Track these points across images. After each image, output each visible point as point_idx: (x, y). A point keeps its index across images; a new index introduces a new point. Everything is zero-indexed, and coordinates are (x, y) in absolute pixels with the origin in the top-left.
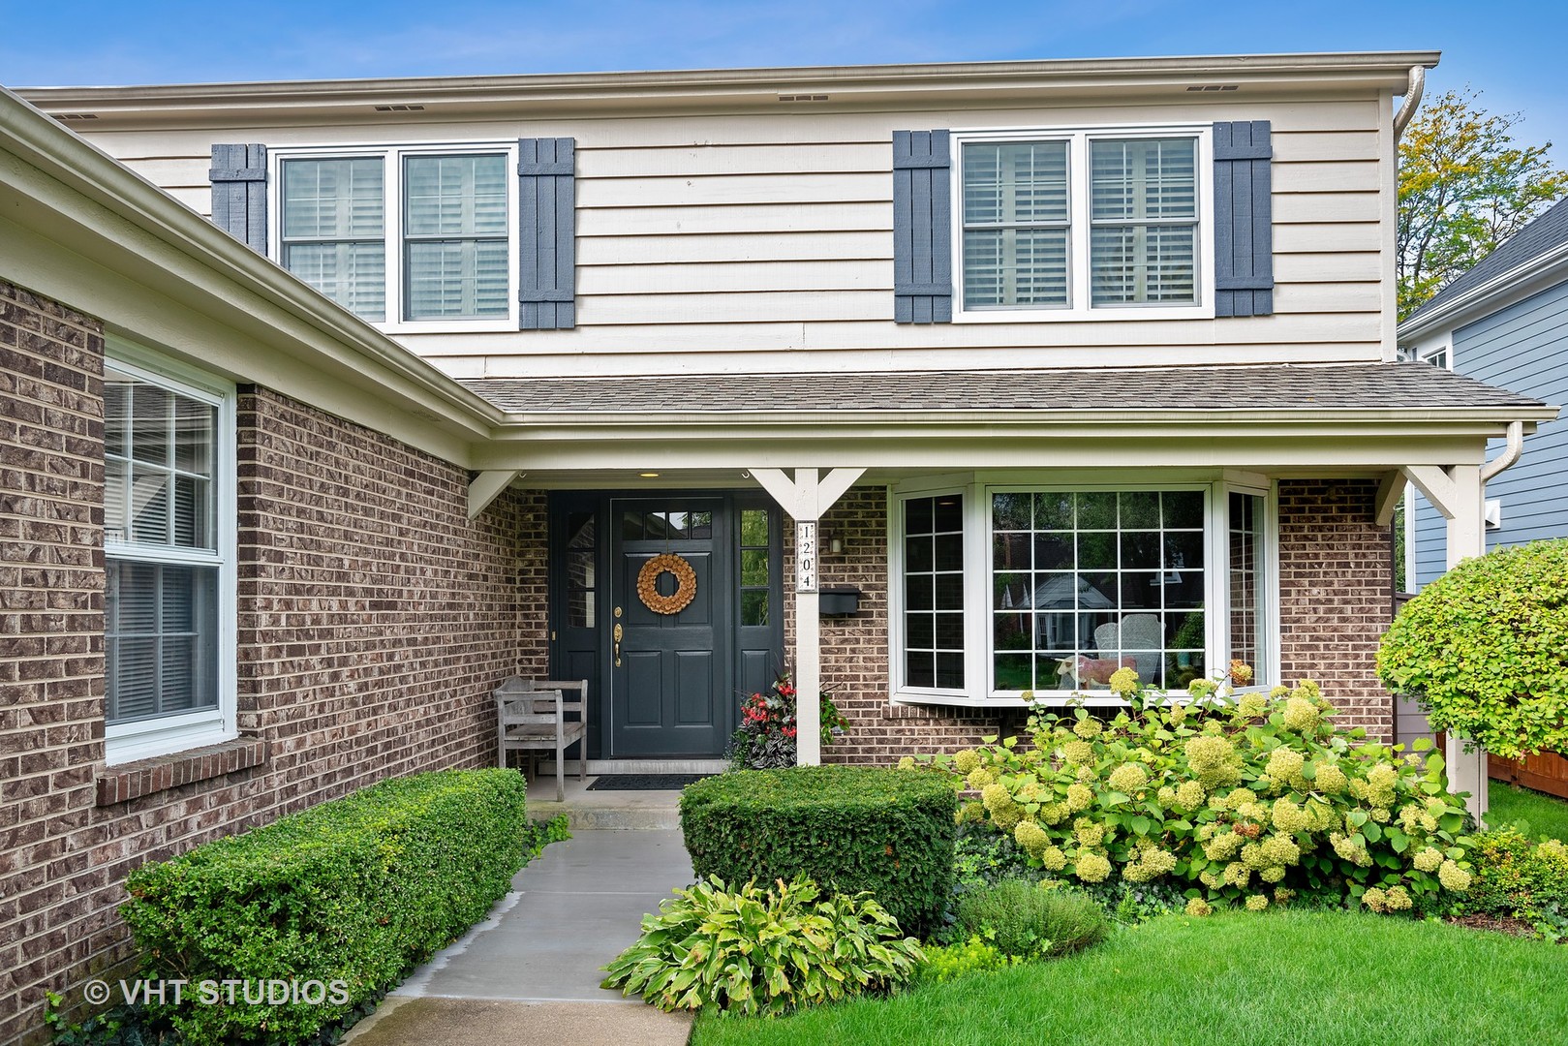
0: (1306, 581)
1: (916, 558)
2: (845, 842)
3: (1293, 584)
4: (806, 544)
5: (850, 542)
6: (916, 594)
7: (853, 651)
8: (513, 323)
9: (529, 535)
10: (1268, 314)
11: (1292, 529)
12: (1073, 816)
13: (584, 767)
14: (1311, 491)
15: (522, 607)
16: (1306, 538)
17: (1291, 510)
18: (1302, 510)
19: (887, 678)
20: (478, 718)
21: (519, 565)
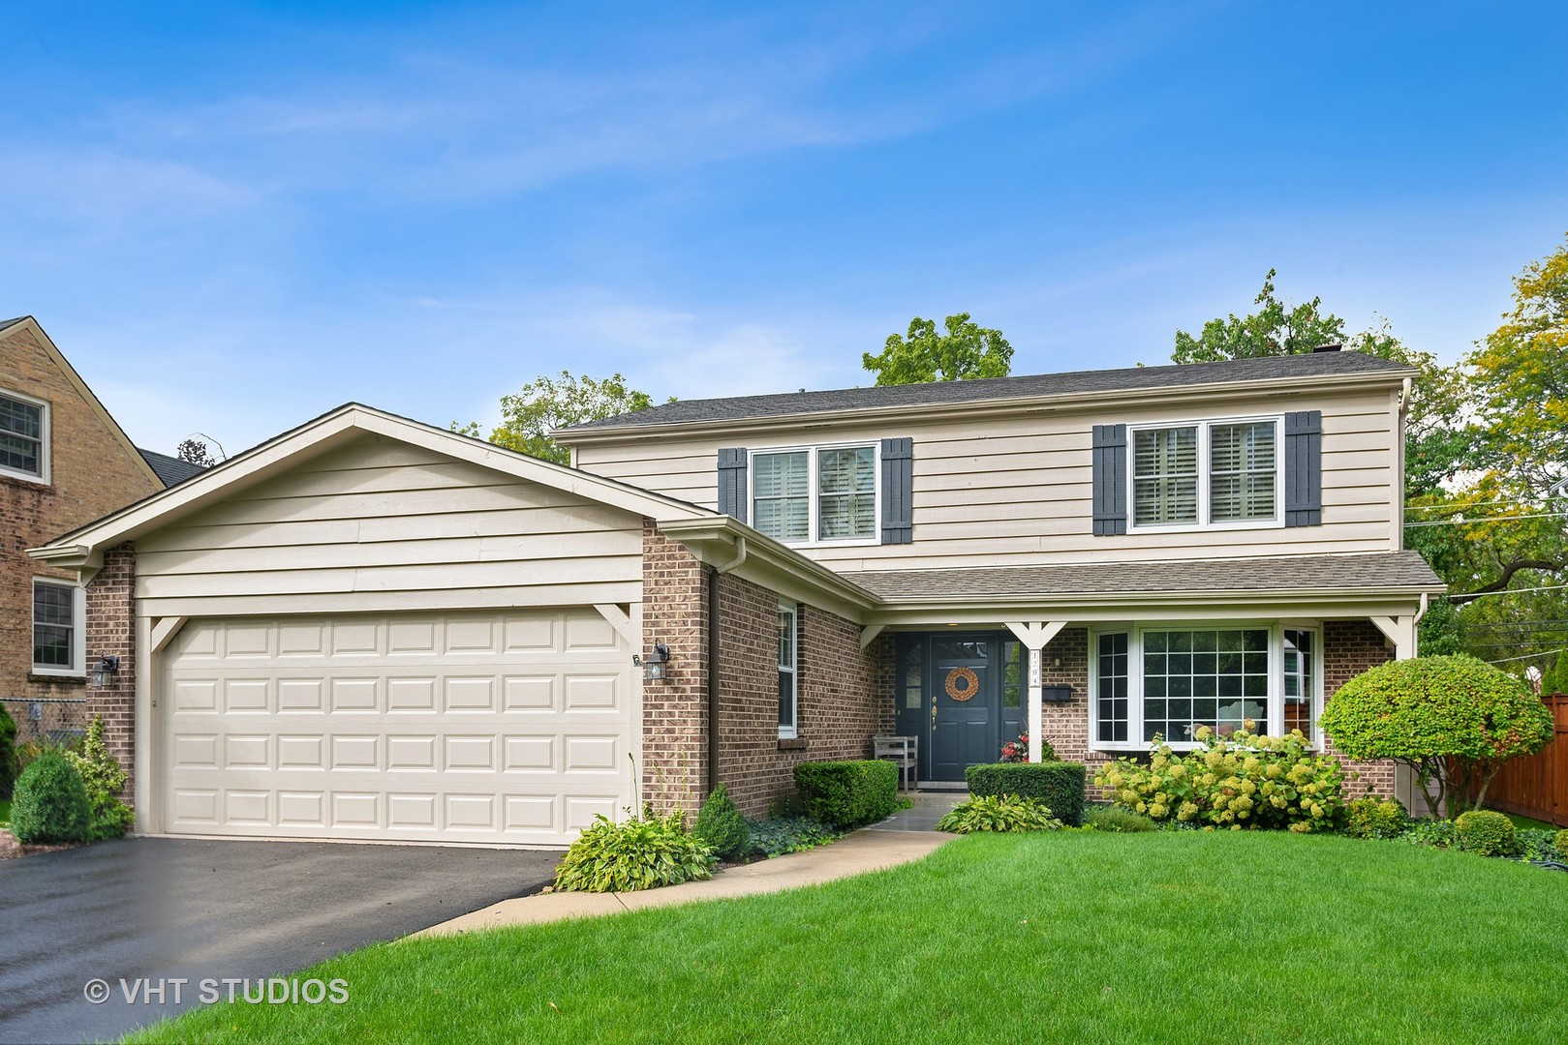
0: (1340, 681)
1: (1104, 669)
2: (1032, 782)
3: (1332, 683)
4: (1035, 662)
5: (1066, 659)
6: (1104, 689)
7: (1067, 721)
8: (878, 540)
9: (886, 657)
10: (1318, 524)
11: (1332, 651)
12: (1155, 791)
13: (916, 785)
14: (1344, 628)
15: (882, 697)
16: (1341, 656)
17: (1331, 640)
18: (1338, 639)
19: (1087, 737)
20: (863, 751)
21: (881, 673)
